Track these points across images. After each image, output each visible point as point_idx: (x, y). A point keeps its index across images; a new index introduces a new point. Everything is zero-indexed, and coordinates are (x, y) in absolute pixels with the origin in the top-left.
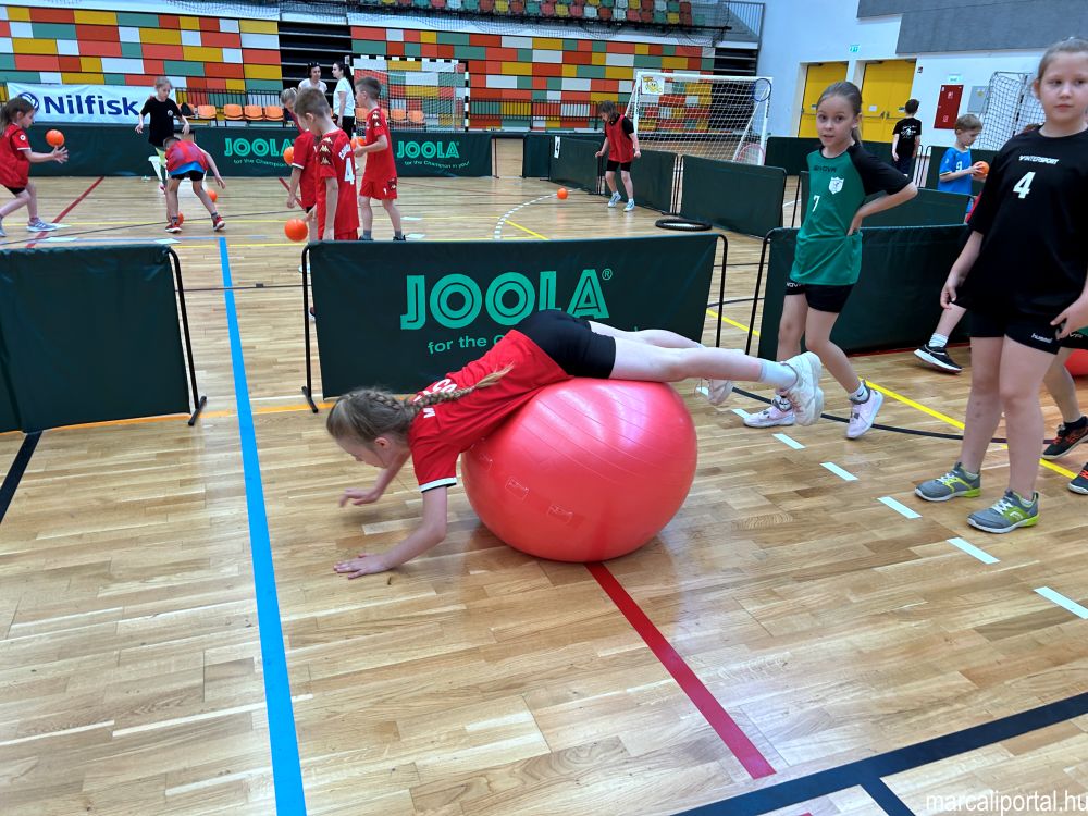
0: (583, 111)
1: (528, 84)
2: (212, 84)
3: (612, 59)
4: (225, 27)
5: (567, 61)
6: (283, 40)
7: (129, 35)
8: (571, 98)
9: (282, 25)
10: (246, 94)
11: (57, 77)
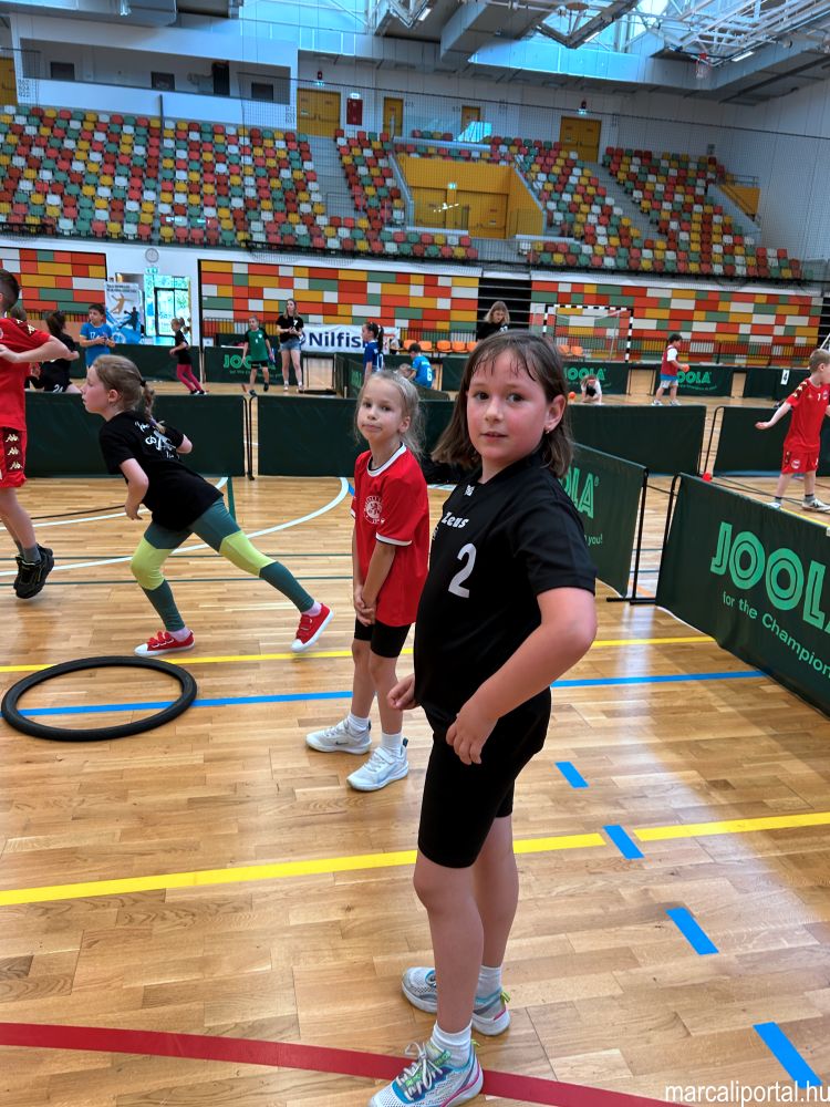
0: (708, 348)
1: (665, 326)
2: (426, 325)
3: (735, 307)
4: (442, 282)
5: (698, 308)
6: (481, 292)
7: (374, 288)
8: (700, 338)
9: (482, 280)
10: (450, 332)
11: (320, 318)
